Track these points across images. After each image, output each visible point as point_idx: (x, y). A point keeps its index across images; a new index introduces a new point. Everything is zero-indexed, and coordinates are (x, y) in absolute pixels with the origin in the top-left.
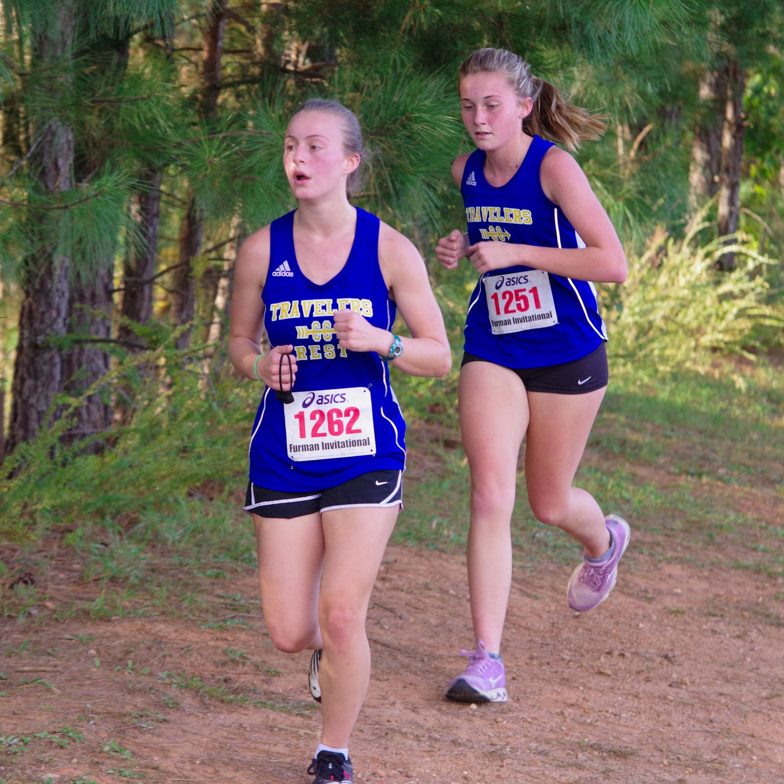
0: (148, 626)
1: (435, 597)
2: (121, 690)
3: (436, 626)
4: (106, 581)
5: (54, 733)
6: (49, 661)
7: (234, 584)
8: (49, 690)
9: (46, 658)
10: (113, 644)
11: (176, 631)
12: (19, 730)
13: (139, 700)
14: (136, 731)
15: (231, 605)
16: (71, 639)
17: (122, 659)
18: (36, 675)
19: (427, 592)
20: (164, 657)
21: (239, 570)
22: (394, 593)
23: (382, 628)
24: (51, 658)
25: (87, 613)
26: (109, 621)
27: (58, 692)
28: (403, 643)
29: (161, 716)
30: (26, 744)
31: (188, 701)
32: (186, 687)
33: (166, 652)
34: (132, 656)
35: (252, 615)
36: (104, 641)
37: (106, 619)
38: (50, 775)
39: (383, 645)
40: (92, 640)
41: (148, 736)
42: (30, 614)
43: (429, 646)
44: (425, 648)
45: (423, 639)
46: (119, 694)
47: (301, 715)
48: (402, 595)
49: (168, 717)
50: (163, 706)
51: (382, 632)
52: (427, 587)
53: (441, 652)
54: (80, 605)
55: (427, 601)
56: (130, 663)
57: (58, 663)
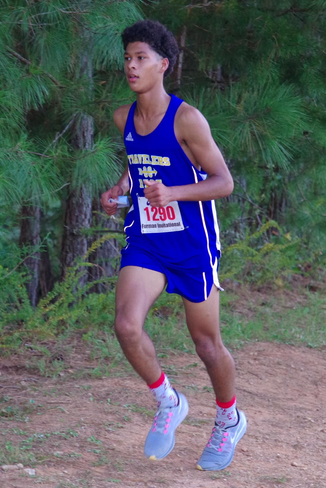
0: (121, 382)
1: (283, 369)
2: (101, 412)
3: (280, 384)
4: (102, 359)
5: (63, 432)
6: (66, 398)
7: (172, 361)
8: (63, 412)
9: (64, 397)
10: (101, 390)
11: (135, 384)
12: (44, 431)
13: (110, 417)
14: (106, 432)
15: (168, 371)
16: (79, 388)
17: (105, 398)
18: (57, 405)
19: (278, 366)
20: (127, 397)
21: (176, 353)
22: (259, 366)
23: (249, 384)
24: (67, 397)
25: (90, 375)
26: (101, 379)
27: (68, 413)
28: (260, 392)
29: (120, 425)
30: (47, 437)
31: (136, 418)
32: (137, 411)
33: (129, 394)
34: (110, 396)
35: (178, 376)
36: (97, 389)
37: (99, 378)
38: (59, 452)
39: (249, 392)
40: (90, 388)
41: (112, 435)
42: (59, 375)
43: (274, 393)
44: (272, 394)
45: (272, 390)
46: (100, 414)
47: (196, 426)
48: (264, 367)
49: (124, 426)
50: (123, 421)
51: (249, 386)
52: (279, 364)
53: (280, 396)
54: (87, 371)
55: (278, 370)
56: (109, 400)
57: (71, 399)
